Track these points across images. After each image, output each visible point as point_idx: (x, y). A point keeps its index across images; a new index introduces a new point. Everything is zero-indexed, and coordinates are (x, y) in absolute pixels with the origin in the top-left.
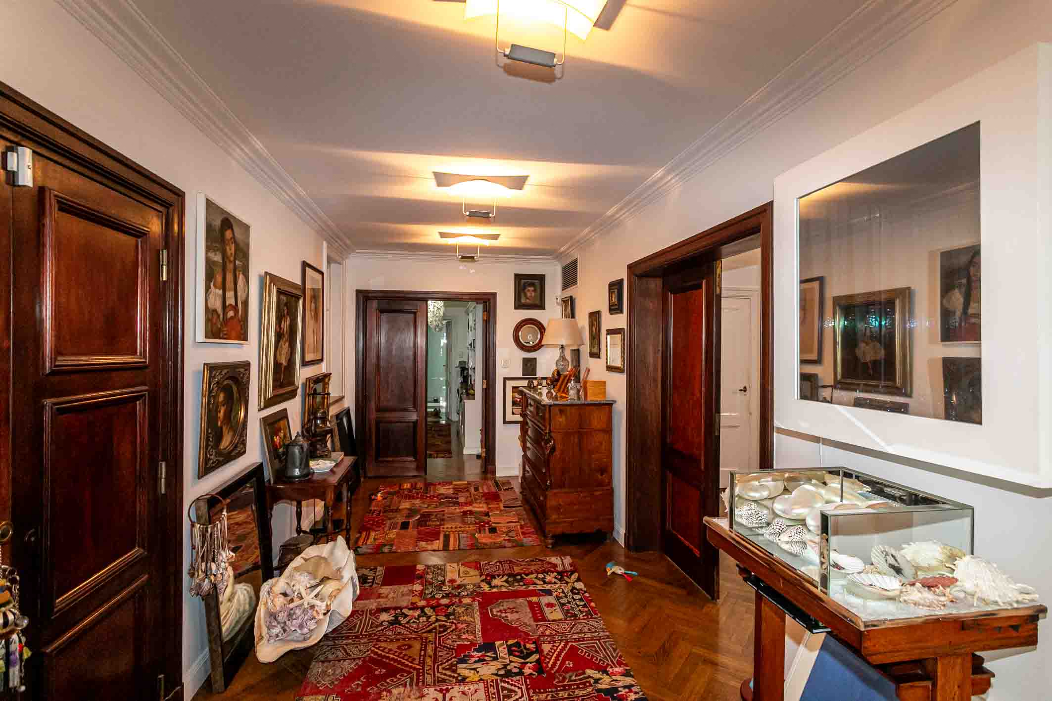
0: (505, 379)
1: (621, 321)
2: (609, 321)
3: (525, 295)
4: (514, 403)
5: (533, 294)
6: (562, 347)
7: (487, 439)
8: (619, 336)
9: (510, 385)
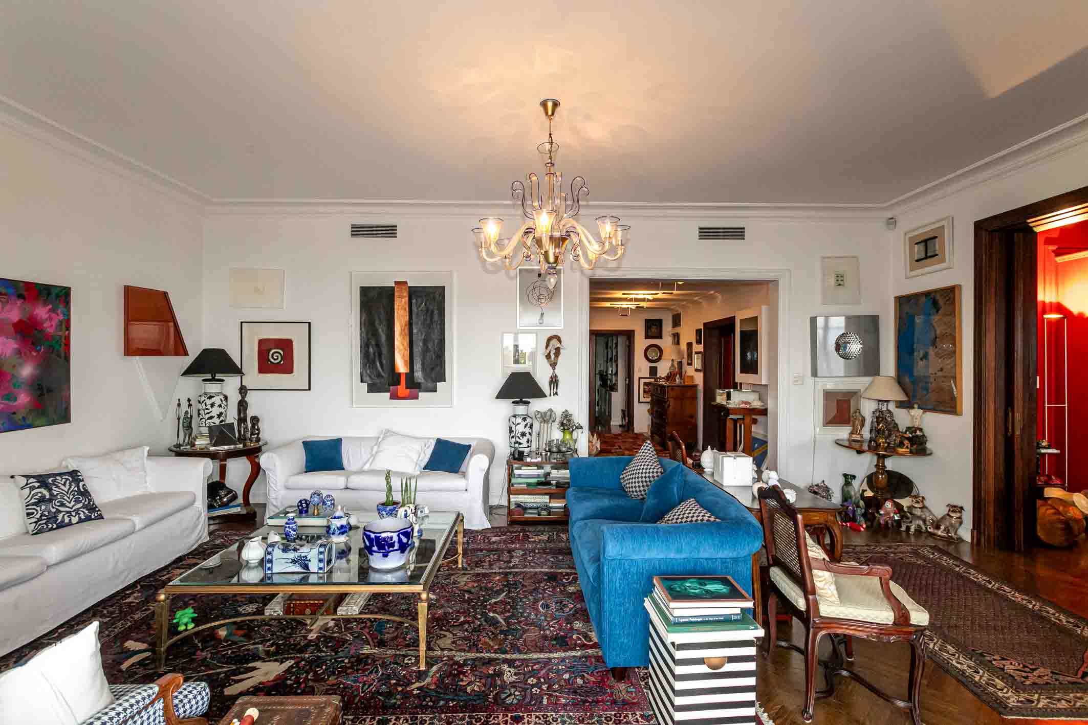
0: (640, 378)
1: (701, 348)
2: (696, 348)
3: (651, 331)
4: (645, 392)
5: (656, 330)
6: (672, 360)
7: (628, 413)
8: (700, 355)
9: (642, 381)
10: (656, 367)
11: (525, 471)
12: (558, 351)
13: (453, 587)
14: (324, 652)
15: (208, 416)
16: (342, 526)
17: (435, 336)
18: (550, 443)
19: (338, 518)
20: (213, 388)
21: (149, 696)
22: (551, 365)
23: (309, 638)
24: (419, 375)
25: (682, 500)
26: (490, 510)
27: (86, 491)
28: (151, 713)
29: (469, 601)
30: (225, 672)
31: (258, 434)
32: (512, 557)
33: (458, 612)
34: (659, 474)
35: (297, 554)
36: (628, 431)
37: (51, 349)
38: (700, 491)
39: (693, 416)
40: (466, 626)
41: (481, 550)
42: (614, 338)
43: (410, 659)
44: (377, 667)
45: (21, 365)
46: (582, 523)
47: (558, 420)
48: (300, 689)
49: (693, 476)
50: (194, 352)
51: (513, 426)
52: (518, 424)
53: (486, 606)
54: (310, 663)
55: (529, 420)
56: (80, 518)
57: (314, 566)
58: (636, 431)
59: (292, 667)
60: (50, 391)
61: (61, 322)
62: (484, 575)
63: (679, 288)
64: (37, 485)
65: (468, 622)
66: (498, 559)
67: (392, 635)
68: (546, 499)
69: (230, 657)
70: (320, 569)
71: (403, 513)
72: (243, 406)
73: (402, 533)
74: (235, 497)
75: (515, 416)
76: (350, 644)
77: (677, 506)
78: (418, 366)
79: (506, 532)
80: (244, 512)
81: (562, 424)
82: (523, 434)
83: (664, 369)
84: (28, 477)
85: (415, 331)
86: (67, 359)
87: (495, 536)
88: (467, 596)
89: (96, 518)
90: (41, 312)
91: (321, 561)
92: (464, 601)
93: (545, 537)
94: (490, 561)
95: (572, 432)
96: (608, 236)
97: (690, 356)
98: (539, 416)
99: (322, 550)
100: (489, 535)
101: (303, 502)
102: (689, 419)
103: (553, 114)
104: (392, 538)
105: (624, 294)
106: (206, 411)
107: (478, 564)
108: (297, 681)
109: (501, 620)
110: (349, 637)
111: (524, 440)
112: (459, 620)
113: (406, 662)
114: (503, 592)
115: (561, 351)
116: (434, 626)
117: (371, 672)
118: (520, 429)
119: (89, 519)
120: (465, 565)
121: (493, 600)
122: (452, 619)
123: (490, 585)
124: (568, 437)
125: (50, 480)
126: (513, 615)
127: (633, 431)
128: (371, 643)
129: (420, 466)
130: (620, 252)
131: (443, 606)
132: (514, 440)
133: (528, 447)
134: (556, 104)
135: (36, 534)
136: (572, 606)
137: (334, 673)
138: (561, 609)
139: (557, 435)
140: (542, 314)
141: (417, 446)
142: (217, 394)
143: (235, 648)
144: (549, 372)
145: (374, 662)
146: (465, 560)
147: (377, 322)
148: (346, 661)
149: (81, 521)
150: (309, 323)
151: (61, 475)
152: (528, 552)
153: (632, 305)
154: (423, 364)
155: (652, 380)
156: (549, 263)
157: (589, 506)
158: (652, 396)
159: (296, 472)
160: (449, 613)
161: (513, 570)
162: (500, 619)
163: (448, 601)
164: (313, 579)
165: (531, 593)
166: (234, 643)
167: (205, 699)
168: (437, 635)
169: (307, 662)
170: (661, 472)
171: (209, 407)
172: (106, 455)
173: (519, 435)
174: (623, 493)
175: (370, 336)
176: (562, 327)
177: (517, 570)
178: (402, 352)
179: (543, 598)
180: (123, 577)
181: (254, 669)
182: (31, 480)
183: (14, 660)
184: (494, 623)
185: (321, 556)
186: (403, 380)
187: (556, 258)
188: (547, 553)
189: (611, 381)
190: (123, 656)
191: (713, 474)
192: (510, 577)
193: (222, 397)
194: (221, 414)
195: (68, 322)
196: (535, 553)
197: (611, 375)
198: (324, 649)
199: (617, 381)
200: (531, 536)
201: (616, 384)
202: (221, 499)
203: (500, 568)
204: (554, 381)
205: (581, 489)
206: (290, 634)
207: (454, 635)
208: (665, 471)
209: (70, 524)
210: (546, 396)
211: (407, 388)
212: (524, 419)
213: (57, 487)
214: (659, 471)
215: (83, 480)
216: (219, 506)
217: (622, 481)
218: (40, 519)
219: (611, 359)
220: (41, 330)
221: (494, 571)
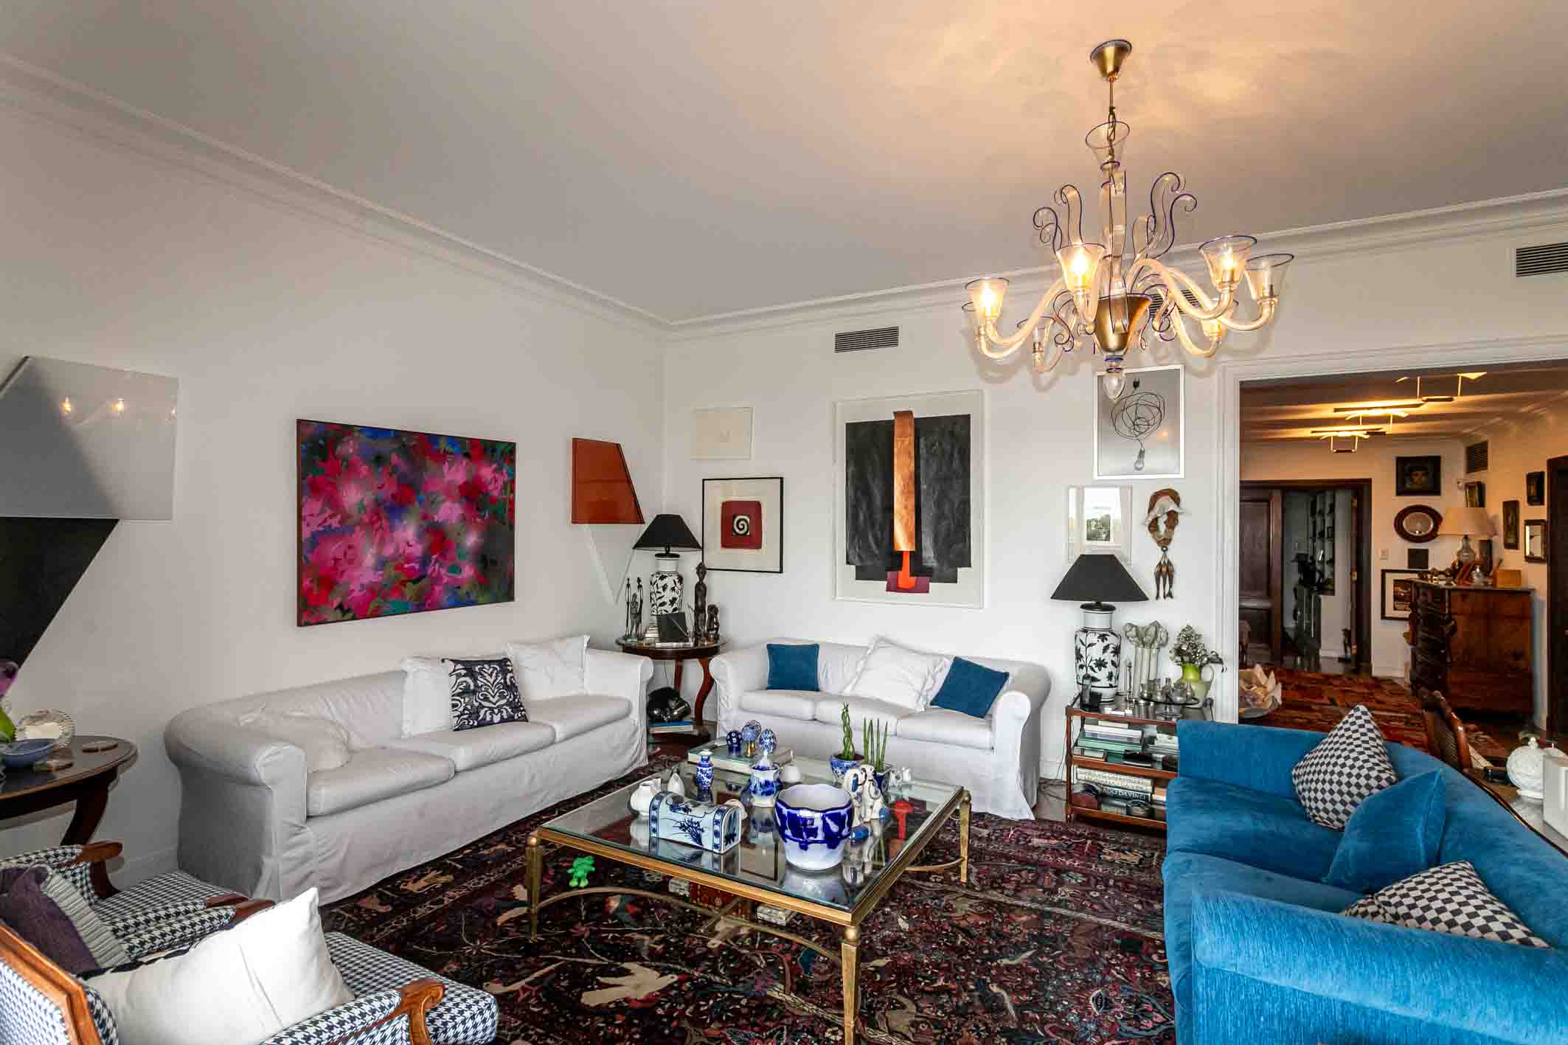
0: (1384, 572)
1: (1541, 512)
2: (1529, 512)
3: (1412, 480)
4: (1396, 598)
5: (1423, 478)
6: (1466, 537)
7: (1358, 634)
8: (1538, 528)
9: (1390, 578)
10: (1426, 552)
11: (1103, 728)
12: (1173, 518)
13: (942, 917)
14: (719, 975)
15: (660, 601)
16: (767, 783)
17: (955, 496)
18: (1152, 684)
19: (763, 769)
20: (667, 565)
21: (382, 1008)
22: (1159, 543)
23: (709, 945)
24: (929, 555)
25: (1436, 859)
26: (1038, 787)
27: (513, 684)
28: (388, 1032)
29: (962, 951)
30: (595, 966)
31: (717, 629)
32: (1061, 883)
33: (937, 966)
34: (1384, 783)
35: (688, 817)
36: (1357, 671)
37: (495, 515)
38: (1492, 846)
39: (1523, 654)
40: (945, 998)
41: (1008, 858)
42: (1328, 494)
43: (834, 1033)
44: (782, 1030)
45: (466, 532)
46: (1182, 857)
47: (1173, 642)
48: (670, 1028)
49: (1476, 803)
50: (649, 518)
51: (1083, 648)
52: (1091, 645)
53: (990, 969)
54: (697, 987)
55: (1112, 640)
56: (502, 717)
57: (708, 841)
58: (1375, 673)
59: (671, 986)
60: (494, 563)
61: (505, 483)
62: (1001, 907)
63: (1470, 387)
64: (463, 672)
65: (948, 991)
66: (1034, 882)
67: (821, 978)
68: (1146, 785)
69: (608, 945)
70: (716, 846)
71: (852, 778)
72: (701, 590)
73: (828, 816)
74: (686, 712)
75: (1085, 631)
76: (759, 974)
77: (1416, 871)
78: (927, 542)
79: (1062, 834)
80: (696, 733)
81: (1179, 652)
82: (1101, 664)
83: (1443, 555)
84: (456, 662)
85: (924, 487)
86: (512, 527)
87: (1039, 837)
88: (960, 939)
89: (519, 720)
90: (487, 473)
91: (717, 834)
92: (953, 948)
93: (1133, 858)
94: (1018, 882)
95: (1201, 667)
96: (1228, 278)
97: (1512, 528)
98: (1133, 633)
99: (718, 817)
100: (1028, 832)
101: (733, 735)
102: (1511, 661)
103: (1116, 69)
104: (812, 819)
105: (1336, 410)
106: (658, 595)
107: (997, 883)
108: (669, 1014)
109: (1010, 1007)
110: (761, 962)
111: (1102, 675)
112: (935, 981)
113: (827, 1035)
114: (1029, 949)
115: (1180, 517)
116: (891, 982)
117: (771, 1036)
118: (1096, 653)
119: (511, 719)
120: (973, 880)
121: (1005, 961)
122: (924, 978)
123: (1007, 929)
124: (1191, 675)
125: (477, 669)
126: (1034, 1004)
127: (1369, 669)
128: (788, 981)
129: (926, 698)
130: (1266, 311)
131: (915, 948)
132: (1083, 672)
133: (1111, 686)
134: (1123, 49)
135: (457, 730)
136: (1160, 1019)
137: (719, 1019)
138: (1136, 1018)
139: (1171, 671)
140: (1142, 454)
141: (923, 666)
142: (670, 574)
143: (618, 932)
144: (1156, 555)
145: (782, 1018)
146: (975, 870)
147: (869, 477)
148: (744, 1002)
149: (503, 721)
150: (782, 479)
151: (489, 662)
152: (1093, 881)
153: (1359, 431)
154: (936, 541)
155: (1415, 577)
156: (1108, 350)
157: (1208, 824)
158: (1413, 607)
159: (757, 687)
160: (922, 964)
161: (1057, 910)
162: (1008, 1001)
163: (928, 940)
164: (706, 861)
165: (1081, 966)
166: (621, 924)
167: (489, 1023)
168: (891, 1000)
169: (693, 984)
170: (1388, 779)
171: (661, 590)
172: (541, 644)
173: (1092, 664)
174: (1297, 809)
175: (859, 494)
176: (1182, 475)
177: (1063, 911)
178: (905, 520)
179: (1102, 984)
180: (540, 797)
181: (626, 973)
182: (459, 666)
183: (415, 877)
184: (994, 1007)
185: (717, 828)
186: (907, 561)
187: (1124, 338)
188: (1134, 892)
189: (1322, 575)
190: (507, 904)
191: (1539, 807)
192: (1049, 923)
193: (675, 578)
194: (674, 599)
195: (513, 482)
196: (1107, 886)
197: (1322, 562)
198: (722, 971)
199: (1333, 574)
200: (1106, 850)
201: (1331, 582)
202: (672, 711)
203: (1033, 901)
204: (1165, 572)
205: (1200, 784)
206: (688, 930)
207: (919, 1009)
208: (1400, 778)
209: (491, 723)
210: (1146, 599)
211: (912, 575)
212: (1103, 637)
213: (483, 677)
214: (1384, 776)
215: (511, 671)
216: (669, 721)
217: (1296, 782)
218: (462, 714)
219: (1322, 534)
220: (487, 493)
221: (1021, 903)
